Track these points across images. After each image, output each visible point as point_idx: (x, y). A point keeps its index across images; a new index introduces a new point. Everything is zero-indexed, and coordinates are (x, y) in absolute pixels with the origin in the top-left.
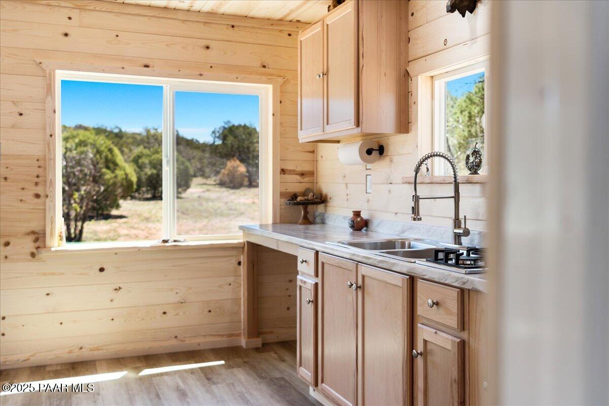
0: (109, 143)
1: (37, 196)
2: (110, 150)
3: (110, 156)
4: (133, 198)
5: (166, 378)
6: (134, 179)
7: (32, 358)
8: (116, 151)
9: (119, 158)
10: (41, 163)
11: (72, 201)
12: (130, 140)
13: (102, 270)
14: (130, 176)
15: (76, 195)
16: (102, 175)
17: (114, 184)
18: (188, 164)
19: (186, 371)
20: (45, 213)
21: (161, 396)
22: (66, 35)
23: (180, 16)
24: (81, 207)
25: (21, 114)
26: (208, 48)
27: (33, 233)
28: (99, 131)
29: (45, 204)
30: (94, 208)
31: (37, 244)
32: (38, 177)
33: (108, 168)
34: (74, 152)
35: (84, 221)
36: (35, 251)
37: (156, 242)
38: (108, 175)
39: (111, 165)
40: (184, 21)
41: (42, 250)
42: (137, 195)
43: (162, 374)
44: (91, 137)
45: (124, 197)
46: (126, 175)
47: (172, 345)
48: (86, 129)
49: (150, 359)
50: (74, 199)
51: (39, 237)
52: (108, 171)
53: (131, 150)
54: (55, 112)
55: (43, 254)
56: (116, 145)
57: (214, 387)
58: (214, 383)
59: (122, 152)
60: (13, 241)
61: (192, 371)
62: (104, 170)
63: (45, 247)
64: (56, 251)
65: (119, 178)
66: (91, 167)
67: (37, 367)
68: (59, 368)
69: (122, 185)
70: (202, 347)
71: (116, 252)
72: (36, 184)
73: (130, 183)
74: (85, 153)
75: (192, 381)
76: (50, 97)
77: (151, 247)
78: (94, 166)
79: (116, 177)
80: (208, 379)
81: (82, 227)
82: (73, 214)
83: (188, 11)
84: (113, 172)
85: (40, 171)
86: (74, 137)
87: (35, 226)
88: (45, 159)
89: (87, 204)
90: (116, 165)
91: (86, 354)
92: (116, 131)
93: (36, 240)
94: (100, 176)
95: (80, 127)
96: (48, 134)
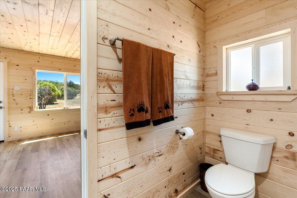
0: (53, 85)
1: (31, 98)
2: (54, 87)
3: (54, 88)
4: (60, 99)
5: (64, 137)
6: (61, 94)
7: (29, 136)
8: (55, 87)
9: (56, 89)
10: (31, 91)
11: (42, 100)
12: (60, 84)
13: (48, 115)
14: (59, 93)
15: (43, 99)
16: (51, 93)
17: (55, 96)
18: (76, 90)
19: (69, 136)
20: (33, 102)
21: (63, 141)
22: (38, 62)
23: (68, 59)
24: (45, 102)
25: (26, 80)
26: (75, 66)
27: (29, 107)
28: (50, 82)
29: (33, 100)
30: (49, 102)
31: (30, 110)
32: (31, 94)
33: (53, 91)
34: (43, 87)
35: (46, 105)
36: (30, 111)
37: (63, 108)
38: (53, 93)
39: (54, 91)
40: (69, 60)
41: (32, 111)
42: (62, 98)
43: (63, 137)
44: (48, 83)
45: (58, 99)
46: (58, 93)
47: (67, 131)
48: (47, 81)
49: (61, 134)
50: (43, 100)
51: (31, 108)
52: (53, 92)
53: (60, 87)
54: (35, 79)
55: (32, 112)
56: (55, 86)
57: (76, 138)
58: (76, 137)
59: (57, 87)
60: (23, 109)
61: (71, 136)
62: (52, 92)
63: (33, 110)
64: (36, 111)
65: (56, 94)
66: (48, 91)
67: (31, 138)
68: (37, 138)
69: (57, 96)
70: (74, 131)
71: (52, 111)
72: (30, 96)
73: (59, 95)
74: (46, 88)
75: (70, 137)
76: (34, 76)
77: (61, 109)
78: (49, 91)
79: (55, 94)
80: (74, 137)
81: (45, 106)
82: (42, 103)
83: (70, 58)
84: (54, 93)
85: (31, 93)
86: (43, 83)
87: (30, 105)
88: (33, 90)
89: (47, 101)
90: (55, 91)
91: (44, 134)
92: (56, 82)
93: (30, 109)
94: (51, 94)
95: (45, 81)
96: (34, 84)
